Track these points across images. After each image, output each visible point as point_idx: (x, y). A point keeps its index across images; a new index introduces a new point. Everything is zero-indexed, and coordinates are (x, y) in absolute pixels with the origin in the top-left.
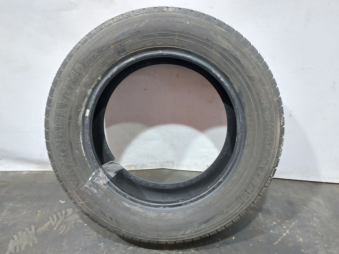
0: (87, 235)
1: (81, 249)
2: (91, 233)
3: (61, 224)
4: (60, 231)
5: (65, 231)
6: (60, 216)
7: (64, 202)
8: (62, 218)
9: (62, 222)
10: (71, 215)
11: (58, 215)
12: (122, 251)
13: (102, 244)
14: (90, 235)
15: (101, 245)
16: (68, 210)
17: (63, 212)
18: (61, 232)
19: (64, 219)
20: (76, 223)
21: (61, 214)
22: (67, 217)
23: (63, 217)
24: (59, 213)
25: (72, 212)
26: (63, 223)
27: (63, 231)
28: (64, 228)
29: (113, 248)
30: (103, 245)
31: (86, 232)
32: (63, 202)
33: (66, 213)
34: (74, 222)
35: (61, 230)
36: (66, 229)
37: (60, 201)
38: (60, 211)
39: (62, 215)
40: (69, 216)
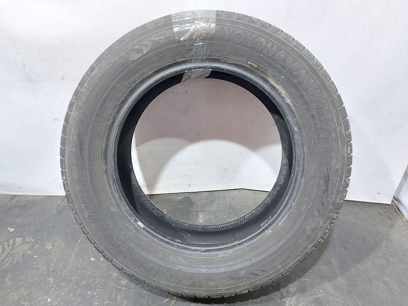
0: (35, 269)
1: (26, 285)
2: (40, 266)
3: (6, 257)
4: (5, 265)
5: (10, 264)
6: (6, 247)
7: (14, 229)
8: (8, 249)
9: (8, 254)
10: (20, 245)
11: (4, 246)
12: (73, 286)
13: (52, 279)
14: (39, 269)
15: (51, 280)
16: (17, 239)
17: (11, 242)
18: (6, 266)
19: (11, 251)
20: (24, 254)
21: (8, 244)
22: (15, 248)
23: (11, 247)
24: (6, 243)
25: (21, 242)
26: (9, 256)
27: (8, 264)
28: (10, 261)
29: (63, 283)
30: (53, 280)
31: (35, 265)
32: (11, 230)
33: (14, 244)
34: (22, 254)
35: (6, 263)
36: (12, 260)
37: (9, 229)
38: (8, 241)
39: (9, 245)
40: (16, 247)
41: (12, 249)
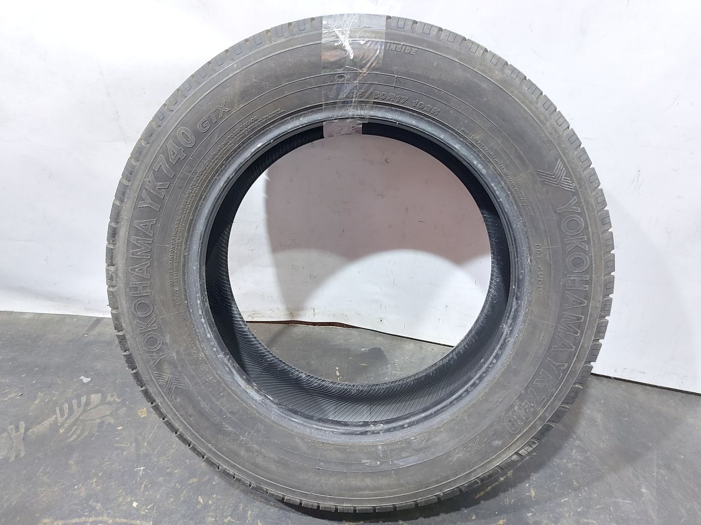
0: (117, 448)
1: (100, 474)
2: (126, 446)
3: (74, 424)
4: (70, 437)
5: (79, 436)
6: (75, 407)
7: (89, 379)
8: (77, 412)
9: (77, 420)
10: (96, 407)
11: (72, 406)
12: (175, 485)
13: (142, 468)
14: (123, 449)
15: (140, 470)
16: (92, 396)
17: (84, 399)
18: (72, 439)
19: (81, 414)
20: (103, 422)
21: (78, 404)
22: (88, 411)
23: (82, 408)
24: (75, 401)
25: (99, 401)
26: (79, 422)
27: (75, 437)
28: (79, 432)
29: (160, 478)
30: (143, 470)
31: (117, 442)
32: (86, 380)
33: (88, 403)
34: (98, 421)
35: (73, 434)
36: (82, 433)
37: (82, 377)
38: (78, 397)
39: (79, 406)
40: (91, 409)
41: (84, 411)
